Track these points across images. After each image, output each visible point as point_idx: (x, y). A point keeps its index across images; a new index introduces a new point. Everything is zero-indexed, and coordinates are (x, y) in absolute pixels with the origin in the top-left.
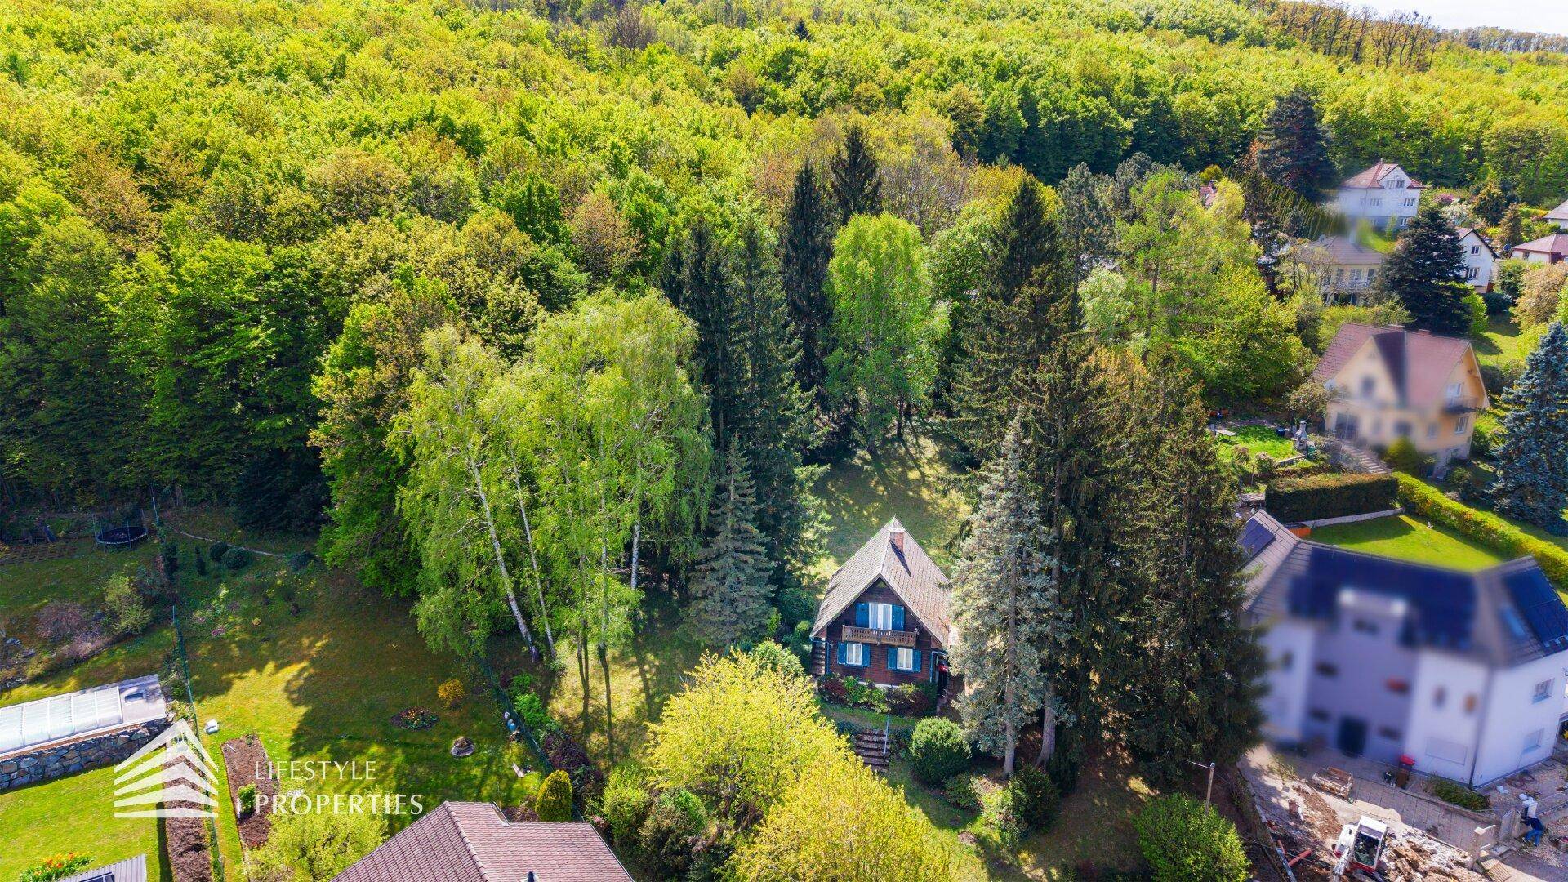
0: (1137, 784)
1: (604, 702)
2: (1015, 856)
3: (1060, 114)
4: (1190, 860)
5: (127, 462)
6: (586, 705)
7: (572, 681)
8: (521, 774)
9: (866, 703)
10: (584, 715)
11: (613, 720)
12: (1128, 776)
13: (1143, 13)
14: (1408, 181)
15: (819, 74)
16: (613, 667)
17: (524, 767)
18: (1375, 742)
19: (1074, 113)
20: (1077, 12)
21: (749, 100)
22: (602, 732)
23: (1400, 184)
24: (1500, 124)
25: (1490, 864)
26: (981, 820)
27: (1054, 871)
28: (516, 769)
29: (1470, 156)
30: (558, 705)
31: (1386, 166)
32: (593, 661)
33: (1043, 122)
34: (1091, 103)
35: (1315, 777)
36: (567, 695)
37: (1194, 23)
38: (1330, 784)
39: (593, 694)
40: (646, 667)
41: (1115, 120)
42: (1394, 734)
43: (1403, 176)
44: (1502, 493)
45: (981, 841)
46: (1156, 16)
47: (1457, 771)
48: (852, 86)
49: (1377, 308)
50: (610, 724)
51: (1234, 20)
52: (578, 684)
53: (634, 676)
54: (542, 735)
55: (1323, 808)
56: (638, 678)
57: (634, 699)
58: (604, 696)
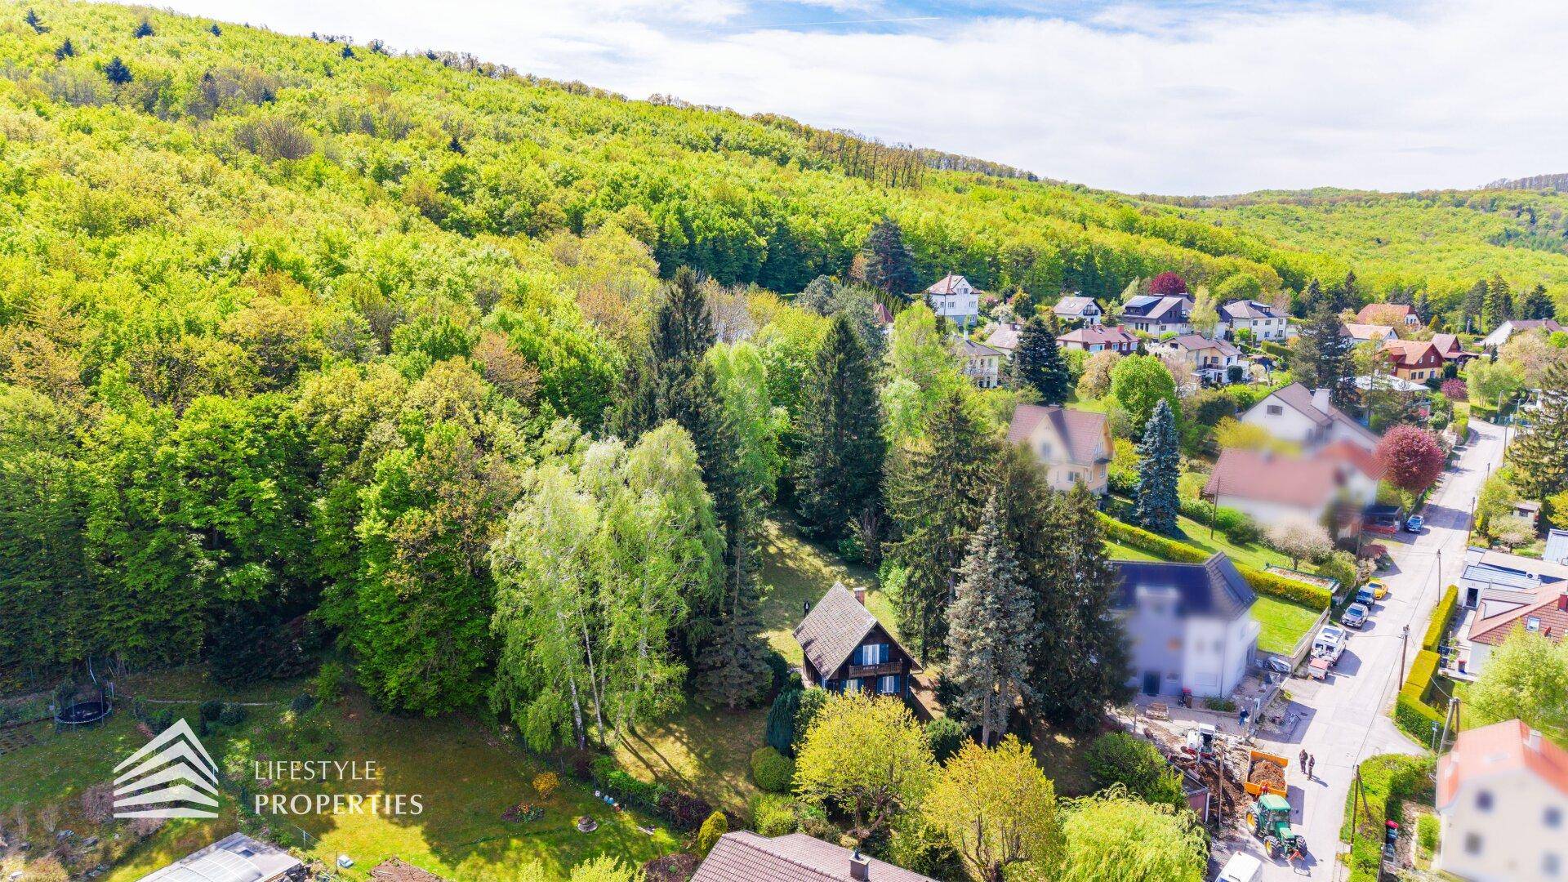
0: (1060, 738)
1: (667, 767)
3: (711, 231)
4: (1139, 768)
5: (64, 634)
6: (652, 771)
7: (625, 757)
8: (648, 832)
10: (658, 779)
11: (686, 778)
12: (1053, 735)
13: (713, 134)
14: (971, 289)
15: (495, 191)
16: (650, 740)
17: (646, 826)
18: (1166, 684)
19: (721, 231)
20: (659, 131)
21: (434, 214)
22: (684, 786)
23: (966, 291)
24: (1008, 243)
25: (1253, 740)
28: (643, 830)
29: (991, 265)
31: (955, 277)
32: (631, 739)
33: (699, 239)
34: (734, 223)
35: (1148, 712)
36: (631, 768)
37: (755, 144)
38: (1156, 714)
39: (652, 762)
40: (677, 734)
41: (754, 239)
42: (1175, 676)
43: (967, 285)
44: (1144, 514)
46: (725, 137)
47: (1212, 691)
48: (534, 204)
49: (1020, 392)
50: (685, 781)
51: (785, 145)
52: (633, 758)
53: (673, 743)
54: (656, 798)
55: (1160, 729)
56: (678, 744)
57: (688, 760)
58: (662, 762)
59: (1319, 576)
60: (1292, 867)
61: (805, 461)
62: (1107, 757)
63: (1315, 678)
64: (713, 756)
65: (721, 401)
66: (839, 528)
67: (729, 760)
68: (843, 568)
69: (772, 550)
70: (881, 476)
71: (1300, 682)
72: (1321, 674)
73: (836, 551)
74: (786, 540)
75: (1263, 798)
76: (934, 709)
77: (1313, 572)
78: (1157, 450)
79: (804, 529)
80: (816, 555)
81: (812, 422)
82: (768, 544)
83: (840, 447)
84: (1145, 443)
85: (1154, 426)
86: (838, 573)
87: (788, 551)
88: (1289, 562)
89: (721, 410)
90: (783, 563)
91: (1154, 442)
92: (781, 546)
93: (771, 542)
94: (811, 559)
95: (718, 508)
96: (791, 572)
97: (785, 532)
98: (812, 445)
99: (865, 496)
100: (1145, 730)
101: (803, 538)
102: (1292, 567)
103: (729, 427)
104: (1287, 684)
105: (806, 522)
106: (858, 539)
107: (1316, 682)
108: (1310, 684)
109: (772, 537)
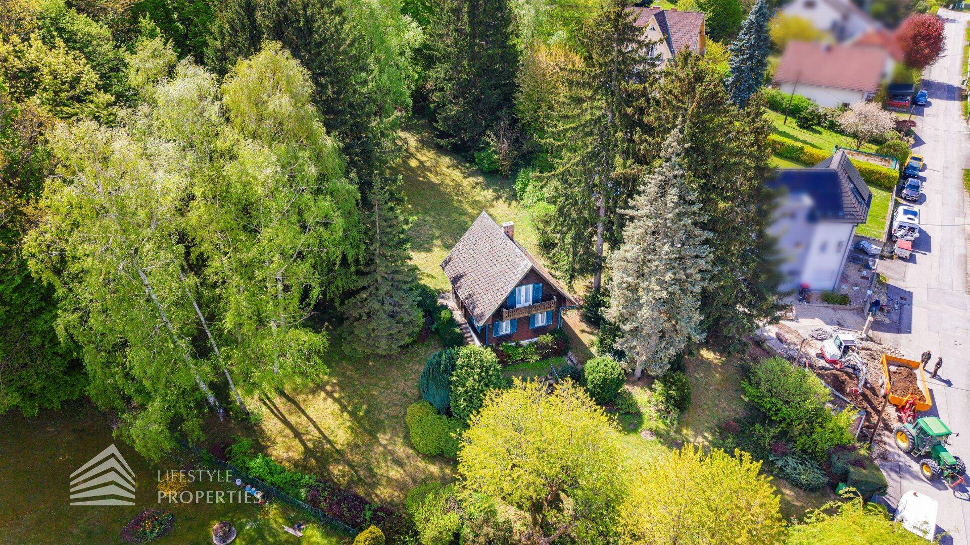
0: (706, 354)
1: (316, 433)
2: (680, 434)
6: (303, 442)
7: (271, 425)
8: (300, 534)
9: (522, 359)
10: (308, 452)
11: (339, 447)
12: (700, 350)
16: (300, 398)
17: (296, 524)
22: (337, 462)
26: (646, 417)
27: (706, 434)
28: (291, 531)
30: (278, 452)
32: (278, 401)
36: (279, 440)
38: (784, 315)
39: (301, 430)
40: (328, 388)
45: (656, 433)
47: (827, 285)
50: (338, 451)
52: (280, 425)
53: (325, 399)
54: (303, 492)
55: (790, 331)
56: (330, 401)
57: (340, 421)
58: (311, 427)
59: (879, 155)
60: (951, 491)
61: (438, 72)
62: (769, 391)
63: (900, 258)
64: (367, 412)
65: (339, 11)
66: (475, 140)
67: (383, 416)
68: (481, 179)
69: (413, 163)
70: (514, 87)
71: (888, 262)
72: (906, 254)
73: (472, 161)
74: (425, 151)
75: (921, 421)
76: (583, 331)
77: (873, 152)
78: (752, 46)
79: (442, 142)
80: (455, 167)
81: (444, 31)
82: (408, 158)
83: (473, 58)
84: (741, 40)
85: (751, 24)
86: (477, 184)
87: (428, 164)
88: (853, 142)
89: (342, 23)
90: (425, 177)
91: (750, 39)
92: (423, 158)
93: (412, 155)
94: (450, 171)
95: (347, 149)
96: (432, 186)
97: (425, 144)
98: (446, 57)
99: (499, 107)
100: (778, 335)
101: (441, 150)
102: (855, 148)
103: (351, 45)
104: (880, 266)
105: (443, 135)
106: (495, 152)
107: (901, 262)
108: (897, 263)
109: (412, 150)
